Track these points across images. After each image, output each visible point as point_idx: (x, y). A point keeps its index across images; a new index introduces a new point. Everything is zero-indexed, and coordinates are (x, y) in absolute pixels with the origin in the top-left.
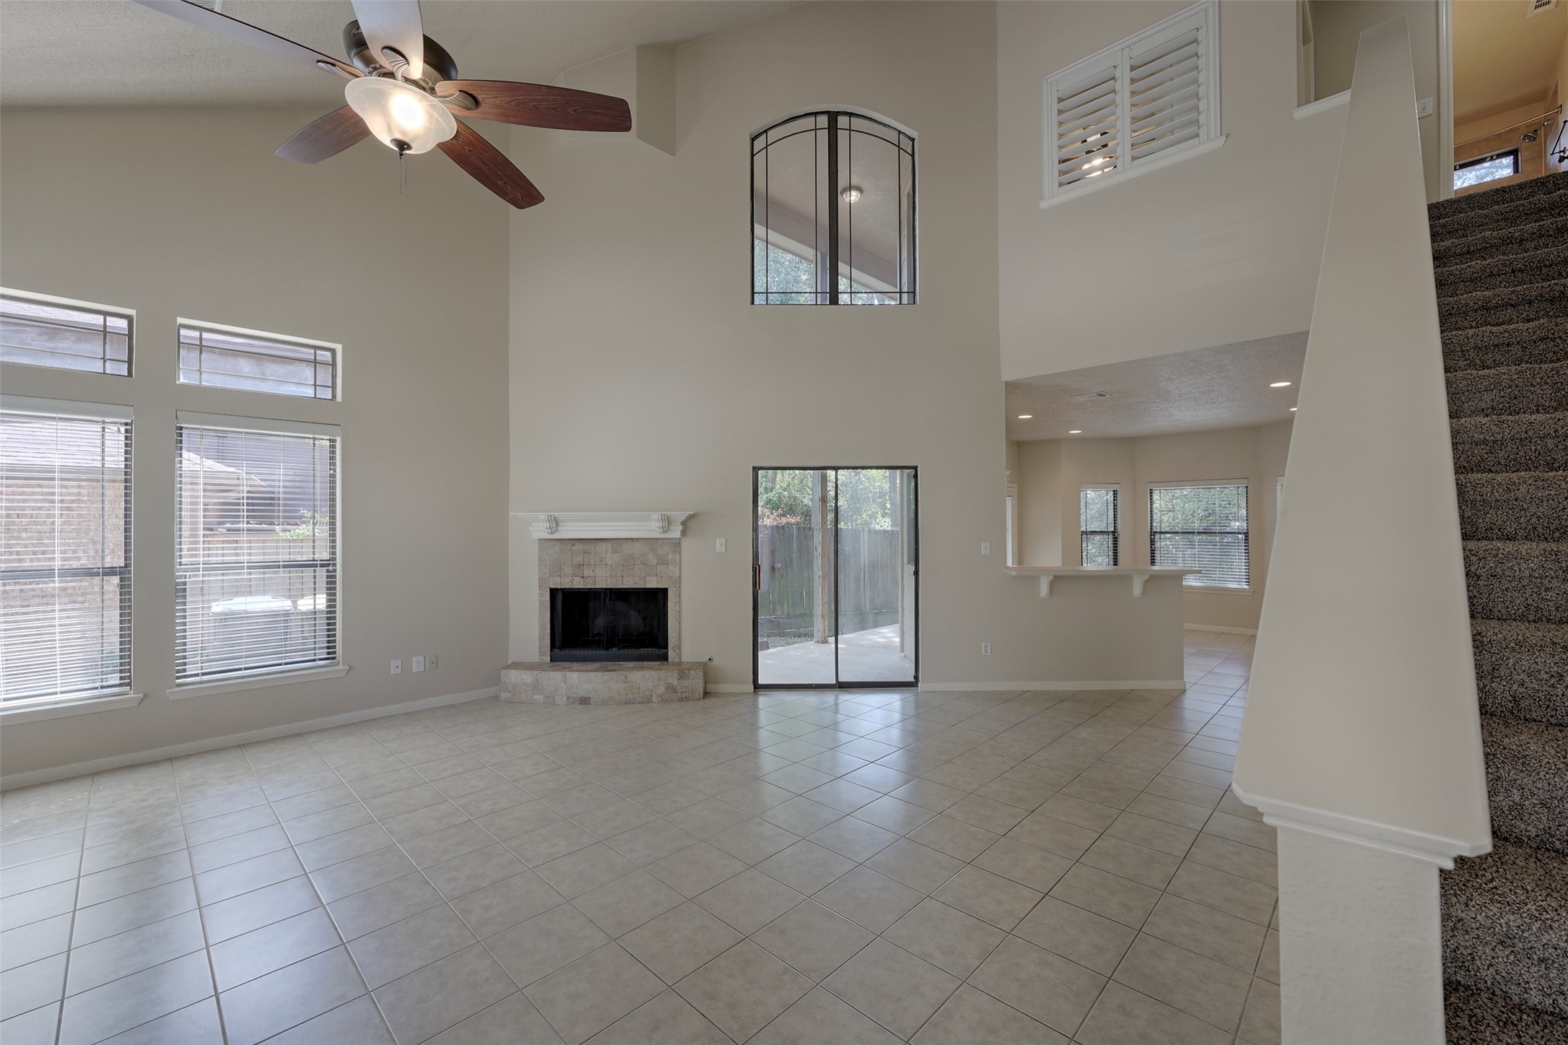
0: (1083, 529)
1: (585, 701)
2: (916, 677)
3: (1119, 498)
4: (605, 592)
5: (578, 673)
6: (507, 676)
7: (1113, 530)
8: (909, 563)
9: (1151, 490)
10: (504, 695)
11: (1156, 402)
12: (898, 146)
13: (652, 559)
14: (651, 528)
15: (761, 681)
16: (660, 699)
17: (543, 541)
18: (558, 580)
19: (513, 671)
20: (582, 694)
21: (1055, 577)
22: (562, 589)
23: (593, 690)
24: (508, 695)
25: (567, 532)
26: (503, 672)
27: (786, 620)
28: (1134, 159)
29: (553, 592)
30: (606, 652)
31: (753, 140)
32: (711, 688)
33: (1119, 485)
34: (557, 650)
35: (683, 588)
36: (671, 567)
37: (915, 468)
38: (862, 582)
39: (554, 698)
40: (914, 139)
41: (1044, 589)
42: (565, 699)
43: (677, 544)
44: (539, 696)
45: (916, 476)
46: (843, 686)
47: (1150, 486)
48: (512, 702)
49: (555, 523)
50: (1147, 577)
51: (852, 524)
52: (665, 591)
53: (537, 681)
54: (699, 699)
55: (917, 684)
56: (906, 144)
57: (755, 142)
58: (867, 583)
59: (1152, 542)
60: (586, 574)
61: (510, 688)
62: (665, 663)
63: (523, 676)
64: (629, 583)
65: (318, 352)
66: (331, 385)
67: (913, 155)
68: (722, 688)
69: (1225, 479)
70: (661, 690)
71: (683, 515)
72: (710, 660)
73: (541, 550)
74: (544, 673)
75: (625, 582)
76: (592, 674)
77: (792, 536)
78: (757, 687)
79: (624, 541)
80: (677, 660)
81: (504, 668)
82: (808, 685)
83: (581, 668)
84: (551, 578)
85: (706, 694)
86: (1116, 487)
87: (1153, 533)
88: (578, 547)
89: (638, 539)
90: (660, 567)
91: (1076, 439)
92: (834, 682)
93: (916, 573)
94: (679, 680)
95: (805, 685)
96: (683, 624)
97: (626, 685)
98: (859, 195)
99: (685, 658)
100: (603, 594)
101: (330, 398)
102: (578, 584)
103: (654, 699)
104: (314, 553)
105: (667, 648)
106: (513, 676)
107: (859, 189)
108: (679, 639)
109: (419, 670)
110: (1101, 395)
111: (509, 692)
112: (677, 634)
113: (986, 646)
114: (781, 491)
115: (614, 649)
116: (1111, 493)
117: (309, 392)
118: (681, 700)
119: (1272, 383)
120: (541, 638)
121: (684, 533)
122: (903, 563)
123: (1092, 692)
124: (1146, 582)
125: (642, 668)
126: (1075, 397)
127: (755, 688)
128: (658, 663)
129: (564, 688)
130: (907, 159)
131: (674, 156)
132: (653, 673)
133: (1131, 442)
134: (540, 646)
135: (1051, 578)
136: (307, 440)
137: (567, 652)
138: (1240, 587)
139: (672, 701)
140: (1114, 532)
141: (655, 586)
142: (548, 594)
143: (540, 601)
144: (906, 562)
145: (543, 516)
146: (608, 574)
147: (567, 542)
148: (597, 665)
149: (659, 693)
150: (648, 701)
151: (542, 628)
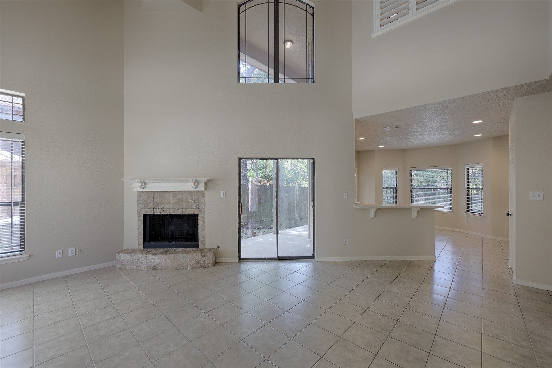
0: (384, 187)
1: (155, 268)
2: (314, 254)
3: (398, 174)
4: (169, 215)
5: (152, 255)
6: (119, 256)
7: (396, 187)
8: (312, 201)
9: (411, 171)
10: (118, 265)
11: (419, 131)
12: (306, 11)
13: (191, 200)
14: (189, 186)
15: (243, 256)
16: (192, 267)
17: (140, 192)
18: (147, 210)
19: (122, 254)
20: (154, 265)
21: (378, 209)
22: (150, 214)
23: (159, 263)
24: (119, 265)
25: (150, 188)
26: (118, 254)
27: (265, 222)
28: (418, 9)
29: (145, 216)
30: (170, 244)
31: (239, 7)
32: (219, 260)
33: (398, 169)
34: (147, 243)
35: (206, 214)
36: (200, 204)
37: (313, 159)
38: (296, 207)
39: (141, 267)
40: (313, 8)
41: (372, 214)
42: (146, 267)
43: (202, 194)
44: (133, 266)
45: (314, 162)
46: (280, 259)
47: (411, 169)
48: (121, 269)
49: (144, 184)
50: (419, 209)
51: (294, 184)
52: (198, 215)
53: (133, 259)
54: (211, 267)
55: (314, 258)
56: (310, 10)
57: (240, 8)
58: (298, 207)
59: (411, 192)
60: (160, 207)
61: (121, 262)
62: (197, 249)
63: (126, 256)
64: (180, 211)
65: (14, 98)
66: (22, 115)
67: (313, 15)
68: (223, 260)
69: (442, 166)
70: (193, 263)
71: (205, 180)
72: (218, 247)
73: (139, 196)
74: (136, 255)
75: (179, 211)
76: (159, 256)
77: (268, 189)
78: (240, 259)
79: (178, 192)
80: (203, 247)
81: (118, 252)
82: (264, 258)
83: (156, 252)
84: (143, 209)
85: (216, 263)
86: (397, 169)
87: (412, 189)
88: (156, 195)
89: (185, 191)
90: (195, 204)
91: (381, 150)
92: (276, 257)
93: (314, 207)
94: (201, 258)
95: (263, 258)
96: (205, 230)
97: (175, 261)
98: (291, 44)
99: (207, 246)
100: (168, 216)
101: (22, 121)
102: (156, 212)
103: (189, 267)
104: (12, 198)
105: (198, 242)
106: (122, 257)
107: (291, 41)
108: (204, 237)
109: (73, 255)
110: (397, 127)
111: (120, 264)
112: (203, 235)
113: (345, 241)
114: (268, 172)
115: (174, 242)
116: (395, 172)
117: (10, 117)
118: (202, 267)
119: (474, 121)
120: (139, 237)
121: (206, 188)
122: (309, 201)
123: (393, 261)
124: (418, 211)
125: (184, 252)
126: (385, 128)
127: (239, 260)
128: (194, 249)
129: (146, 262)
130: (310, 17)
131: (202, 13)
132: (188, 255)
133: (404, 152)
134: (138, 241)
135: (375, 209)
136: (18, 143)
137: (151, 244)
138: (448, 210)
139: (198, 268)
140: (396, 188)
141: (192, 213)
142: (142, 216)
143: (138, 220)
144: (310, 201)
145: (137, 180)
146: (171, 207)
147: (151, 192)
148: (164, 250)
149: (191, 264)
150: (186, 268)
151: (139, 233)
